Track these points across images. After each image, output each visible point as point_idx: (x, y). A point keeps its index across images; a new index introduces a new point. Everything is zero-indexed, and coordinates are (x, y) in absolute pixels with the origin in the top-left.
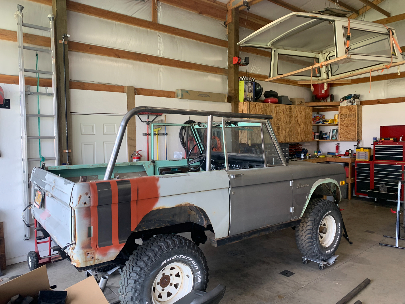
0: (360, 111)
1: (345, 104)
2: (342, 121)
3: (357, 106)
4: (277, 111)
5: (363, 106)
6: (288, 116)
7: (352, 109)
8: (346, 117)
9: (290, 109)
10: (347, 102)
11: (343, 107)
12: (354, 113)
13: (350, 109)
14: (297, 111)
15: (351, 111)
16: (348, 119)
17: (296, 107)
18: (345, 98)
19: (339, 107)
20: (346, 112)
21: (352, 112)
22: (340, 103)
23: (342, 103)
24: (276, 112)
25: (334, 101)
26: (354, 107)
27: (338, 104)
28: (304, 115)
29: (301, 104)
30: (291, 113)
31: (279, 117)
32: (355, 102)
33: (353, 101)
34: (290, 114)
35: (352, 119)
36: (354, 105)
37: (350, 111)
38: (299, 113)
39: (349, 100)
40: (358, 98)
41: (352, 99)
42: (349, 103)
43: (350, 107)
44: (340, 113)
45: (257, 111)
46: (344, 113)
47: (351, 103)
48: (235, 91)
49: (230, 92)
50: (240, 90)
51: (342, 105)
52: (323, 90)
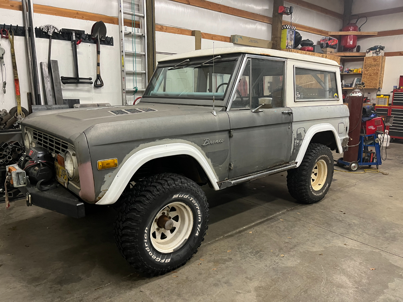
0: (383, 61)
2: (366, 70)
3: (381, 57)
5: (386, 57)
7: (377, 59)
8: (371, 67)
11: (369, 58)
12: (378, 63)
13: (375, 59)
16: (372, 69)
18: (371, 49)
20: (371, 62)
25: (360, 52)
26: (379, 57)
27: (364, 55)
29: (331, 54)
32: (380, 53)
35: (375, 68)
37: (375, 61)
40: (383, 50)
41: (377, 50)
42: (374, 54)
43: (375, 57)
46: (369, 63)
47: (376, 53)
48: (278, 39)
49: (273, 39)
50: (283, 38)
51: (367, 55)
52: (351, 42)
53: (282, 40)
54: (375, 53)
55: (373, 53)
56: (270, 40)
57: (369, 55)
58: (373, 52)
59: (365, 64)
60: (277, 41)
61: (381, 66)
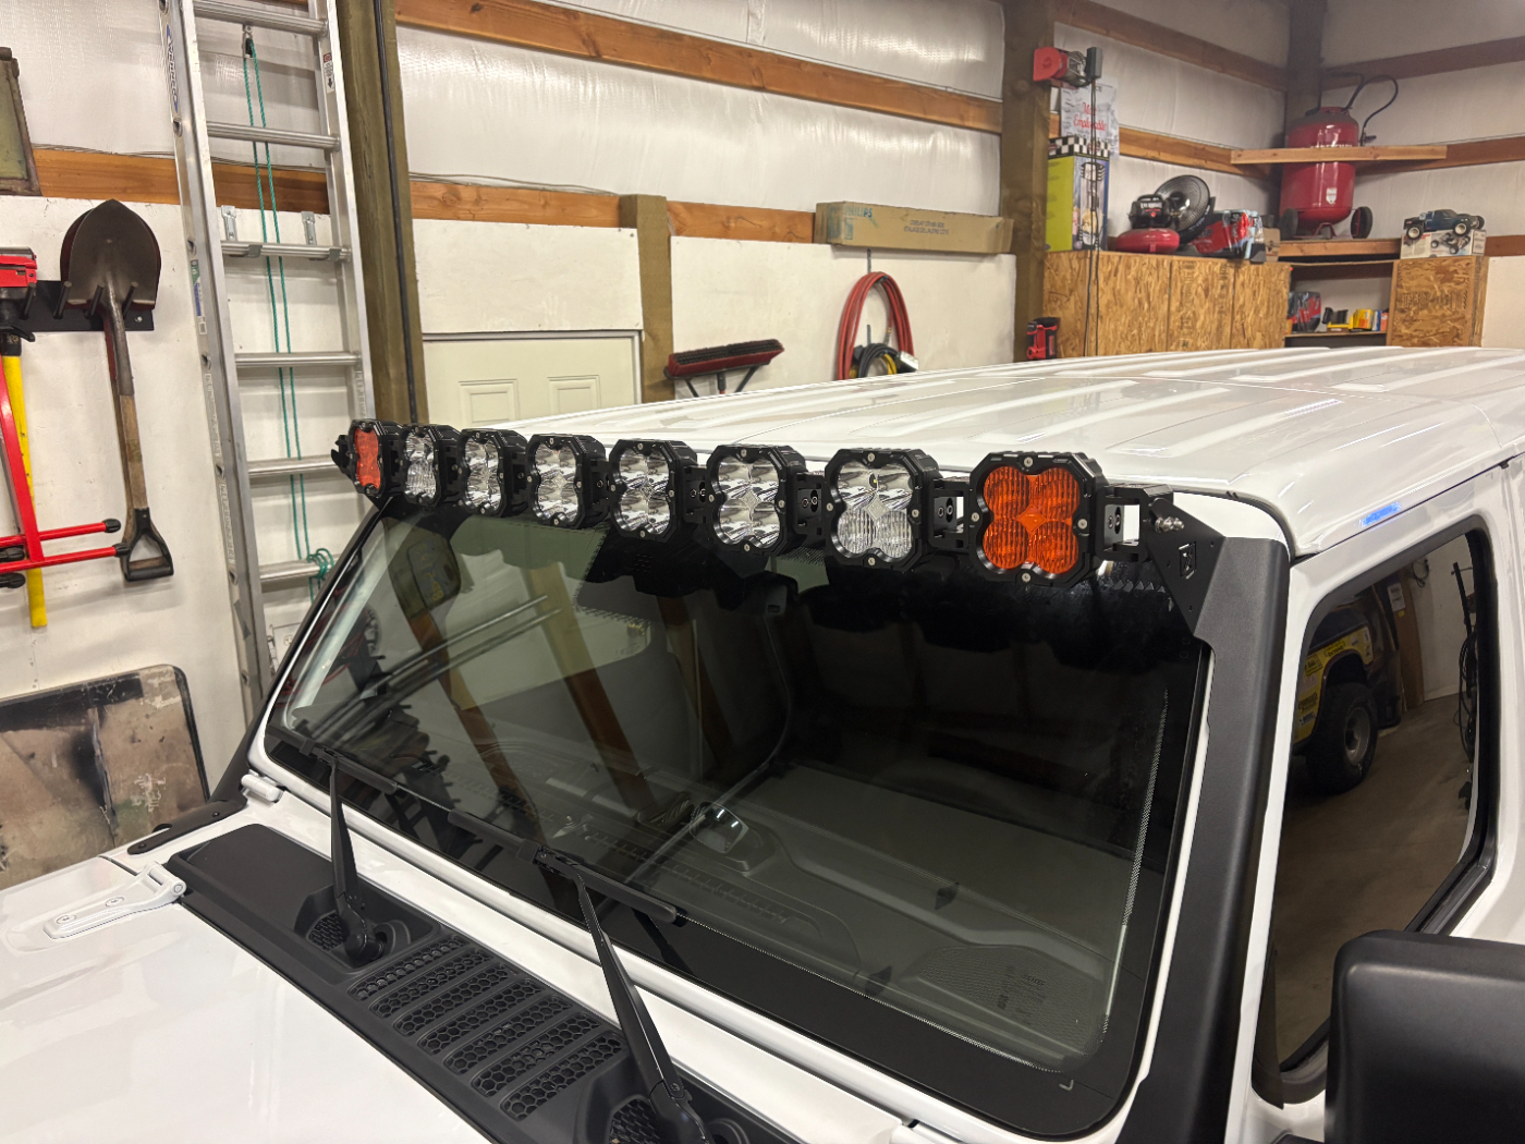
0: (1481, 279)
1: (1422, 251)
2: (1404, 321)
3: (1474, 260)
4: (1182, 287)
5: (1492, 259)
6: (1217, 309)
7: (1455, 272)
8: (1426, 306)
9: (1224, 276)
11: (1416, 263)
12: (1459, 287)
13: (1444, 272)
14: (1242, 284)
15: (1450, 280)
16: (1434, 313)
17: (1243, 267)
18: (1426, 224)
20: (1426, 283)
21: (1452, 284)
22: (1403, 247)
23: (1414, 246)
24: (1182, 293)
25: (1370, 237)
26: (1463, 263)
27: (1388, 250)
28: (1266, 297)
30: (1224, 292)
31: (1189, 314)
32: (1466, 243)
33: (1461, 241)
34: (1221, 296)
35: (1449, 313)
36: (1464, 257)
37: (1443, 281)
38: (1248, 292)
39: (1441, 234)
40: (1479, 227)
41: (1459, 230)
42: (1442, 247)
43: (1446, 263)
44: (1399, 286)
46: (1419, 286)
47: (1448, 245)
48: (1033, 204)
49: (1007, 207)
50: (1055, 199)
51: (1408, 253)
52: (1329, 191)
53: (1050, 207)
54: (1447, 242)
55: (1435, 241)
56: (996, 213)
57: (1417, 252)
58: (1437, 238)
59: (1399, 290)
60: (1029, 215)
61: (1475, 301)
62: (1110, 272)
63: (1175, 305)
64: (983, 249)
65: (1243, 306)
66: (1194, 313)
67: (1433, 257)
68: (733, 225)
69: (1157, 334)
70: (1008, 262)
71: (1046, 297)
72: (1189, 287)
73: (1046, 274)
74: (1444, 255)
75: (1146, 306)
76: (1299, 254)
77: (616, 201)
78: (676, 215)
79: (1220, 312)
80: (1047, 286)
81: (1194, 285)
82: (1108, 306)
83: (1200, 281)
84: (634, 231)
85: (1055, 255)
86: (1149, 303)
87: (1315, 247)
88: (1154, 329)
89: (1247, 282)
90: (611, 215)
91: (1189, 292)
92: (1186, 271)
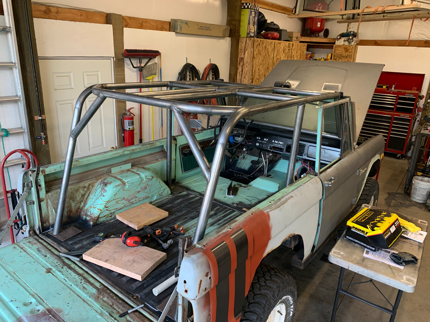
0: (356, 51)
1: (341, 42)
3: (354, 46)
4: (277, 49)
5: (359, 46)
6: (287, 56)
7: (349, 49)
8: (341, 59)
9: (289, 47)
10: (344, 40)
11: (339, 46)
12: (350, 54)
13: (346, 49)
14: (294, 49)
15: (348, 51)
16: (343, 61)
17: (294, 44)
18: (342, 35)
19: (334, 45)
20: (341, 52)
21: (348, 53)
22: (336, 41)
23: (339, 41)
24: (277, 51)
25: (328, 37)
26: (351, 47)
27: (333, 42)
28: (300, 53)
29: (297, 40)
30: (289, 51)
31: (279, 57)
32: (353, 41)
33: (352, 40)
34: (288, 53)
35: (347, 61)
36: (352, 45)
37: (346, 52)
38: (295, 51)
39: (346, 38)
40: (356, 37)
41: (350, 38)
42: (346, 42)
43: (347, 47)
44: (335, 52)
45: (261, 50)
46: (339, 52)
47: (348, 41)
48: (237, 23)
49: (229, 22)
50: (243, 22)
51: (338, 43)
52: (318, 23)
53: (242, 24)
56: (226, 25)
58: (345, 39)
60: (235, 26)
61: (354, 58)
62: (258, 45)
63: (275, 55)
64: (221, 36)
65: (294, 56)
66: (280, 57)
67: (344, 44)
68: (144, 24)
69: (270, 63)
70: (228, 40)
71: (239, 51)
72: (279, 50)
73: (240, 44)
74: (347, 44)
75: (267, 55)
76: (310, 41)
77: (106, 15)
78: (125, 20)
79: (288, 57)
80: (240, 48)
81: (281, 49)
82: (257, 54)
83: (282, 48)
84: (112, 25)
85: (242, 38)
86: (268, 54)
87: (314, 40)
88: (269, 62)
89: (295, 49)
90: (103, 19)
91: (279, 51)
92: (279, 45)
